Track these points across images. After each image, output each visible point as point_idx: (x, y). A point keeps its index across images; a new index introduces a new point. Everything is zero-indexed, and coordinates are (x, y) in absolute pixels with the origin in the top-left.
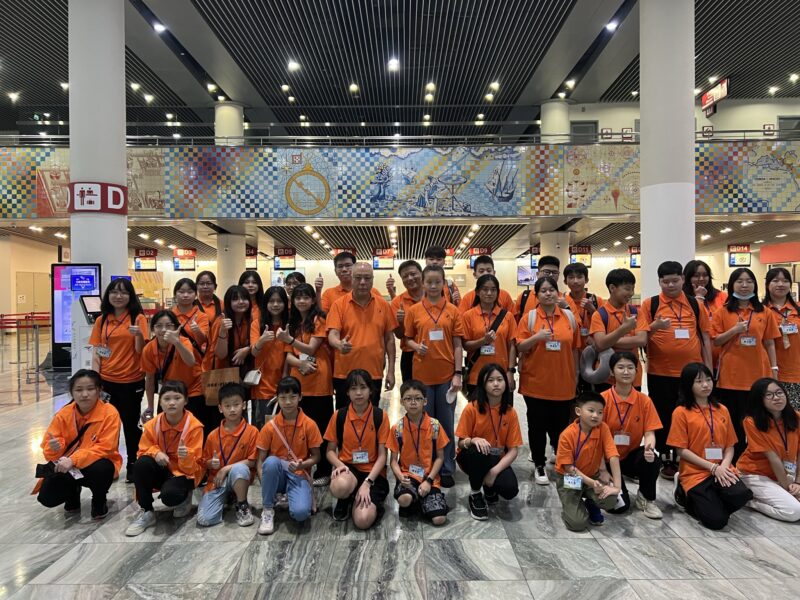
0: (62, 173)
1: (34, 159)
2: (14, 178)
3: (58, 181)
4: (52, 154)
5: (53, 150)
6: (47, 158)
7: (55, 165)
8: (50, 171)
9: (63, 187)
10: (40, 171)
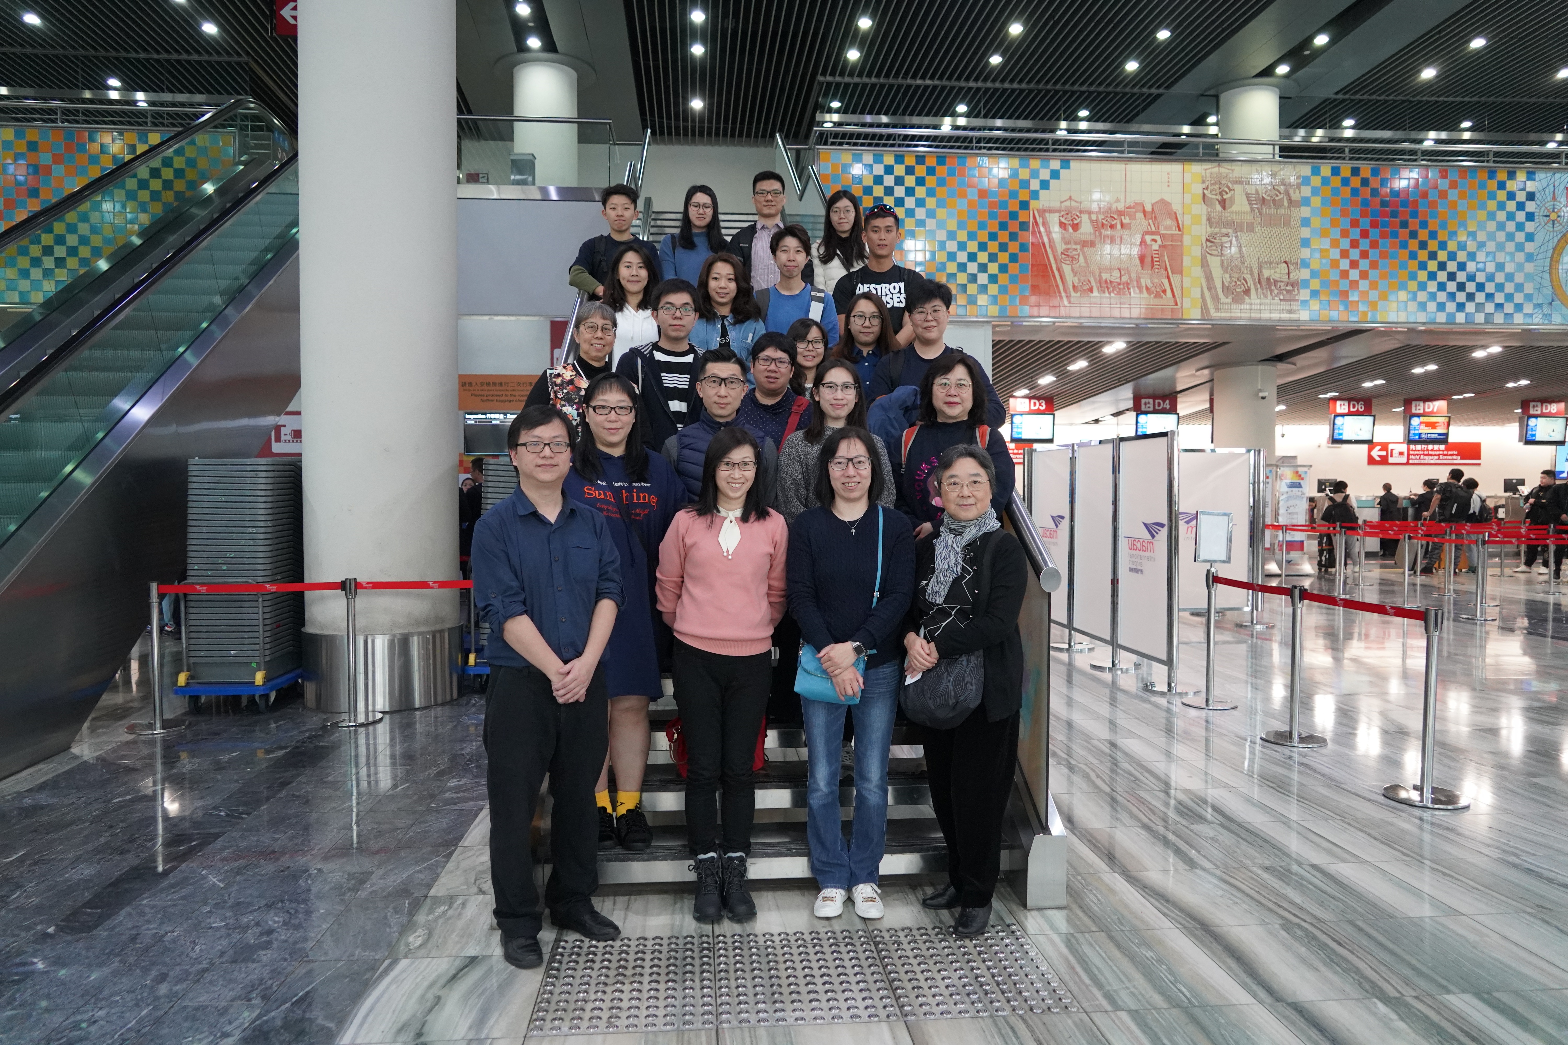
0: (1085, 217)
1: (1025, 184)
2: (982, 226)
3: (1077, 236)
4: (1063, 173)
5: (1066, 164)
6: (1053, 183)
7: (1070, 198)
8: (1059, 211)
9: (1086, 249)
10: (1038, 210)
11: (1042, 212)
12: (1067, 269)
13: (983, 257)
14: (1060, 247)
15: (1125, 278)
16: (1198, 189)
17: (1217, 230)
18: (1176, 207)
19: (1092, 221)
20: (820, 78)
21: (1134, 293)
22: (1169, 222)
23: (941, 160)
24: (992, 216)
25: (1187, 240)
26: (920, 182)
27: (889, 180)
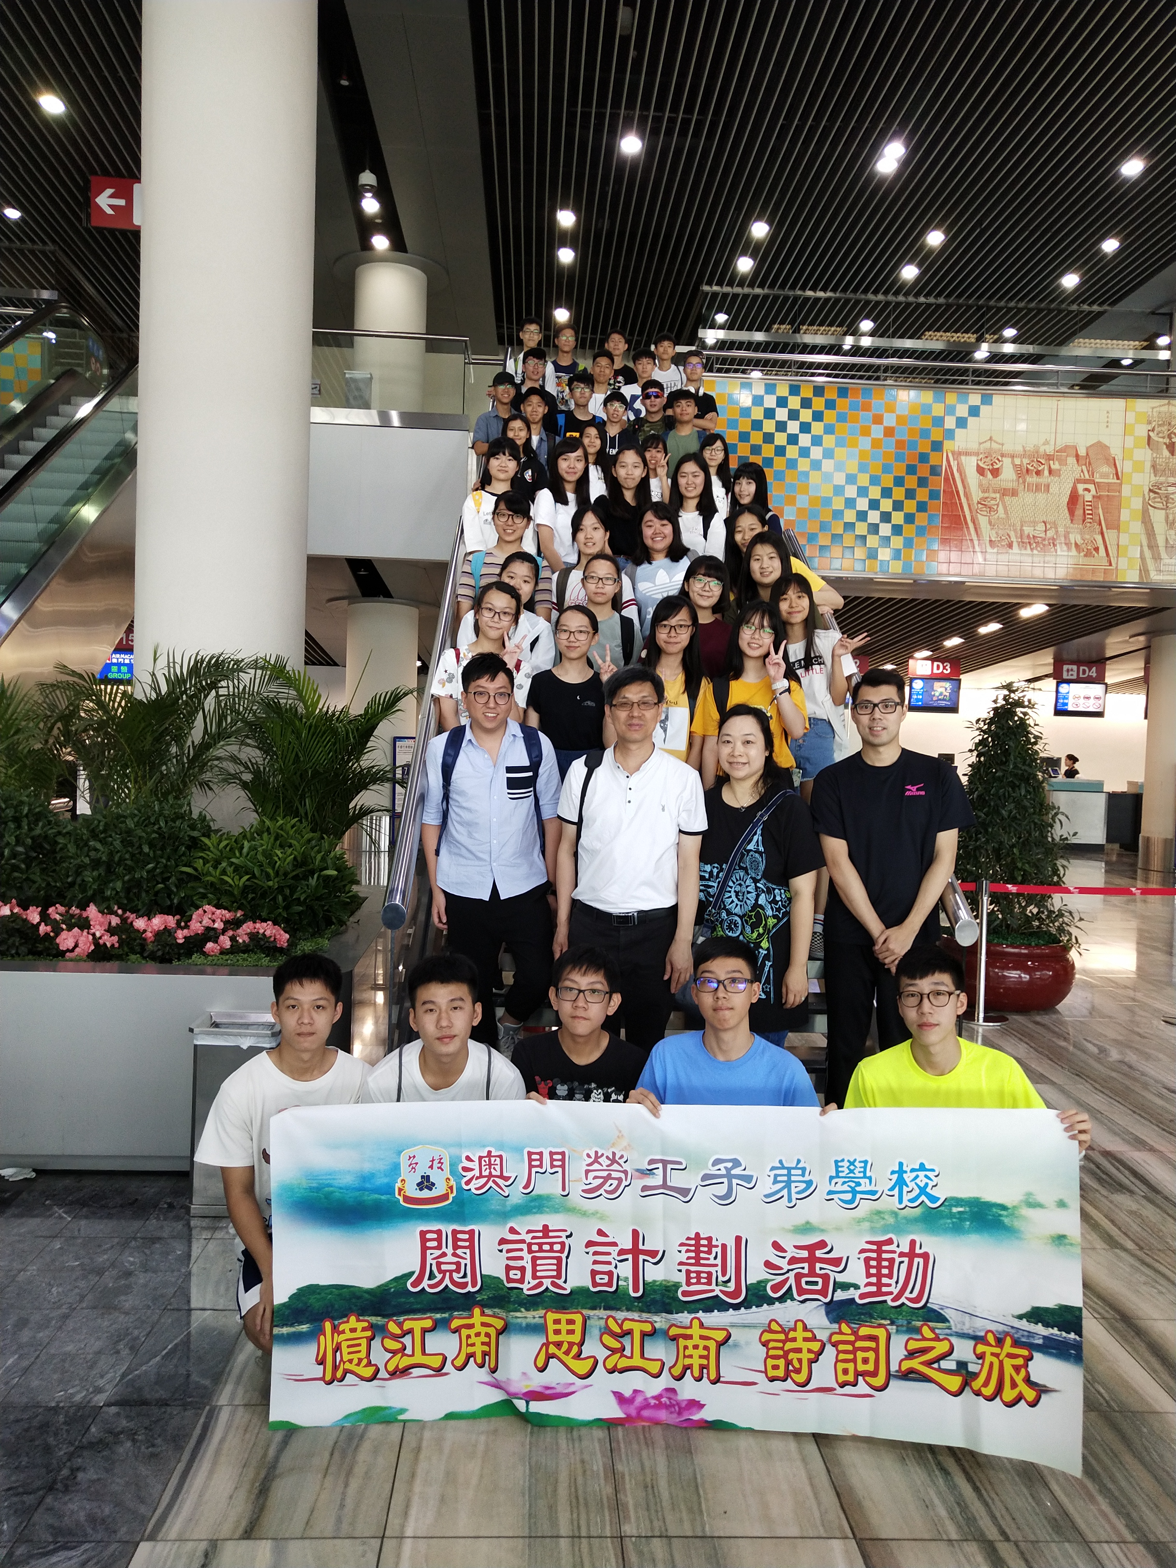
0: (1007, 461)
1: (939, 421)
2: (886, 469)
3: (997, 482)
4: (984, 409)
5: (987, 400)
6: (971, 420)
7: (991, 439)
8: (977, 454)
9: (1007, 498)
10: (953, 453)
11: (958, 454)
12: (983, 521)
13: (886, 505)
14: (976, 494)
15: (1050, 534)
16: (1142, 431)
17: (1162, 479)
18: (1116, 451)
19: (1015, 466)
20: (706, 288)
21: (1061, 550)
22: (1105, 469)
23: (843, 392)
24: (898, 458)
25: (1126, 490)
26: (818, 416)
27: (782, 414)
